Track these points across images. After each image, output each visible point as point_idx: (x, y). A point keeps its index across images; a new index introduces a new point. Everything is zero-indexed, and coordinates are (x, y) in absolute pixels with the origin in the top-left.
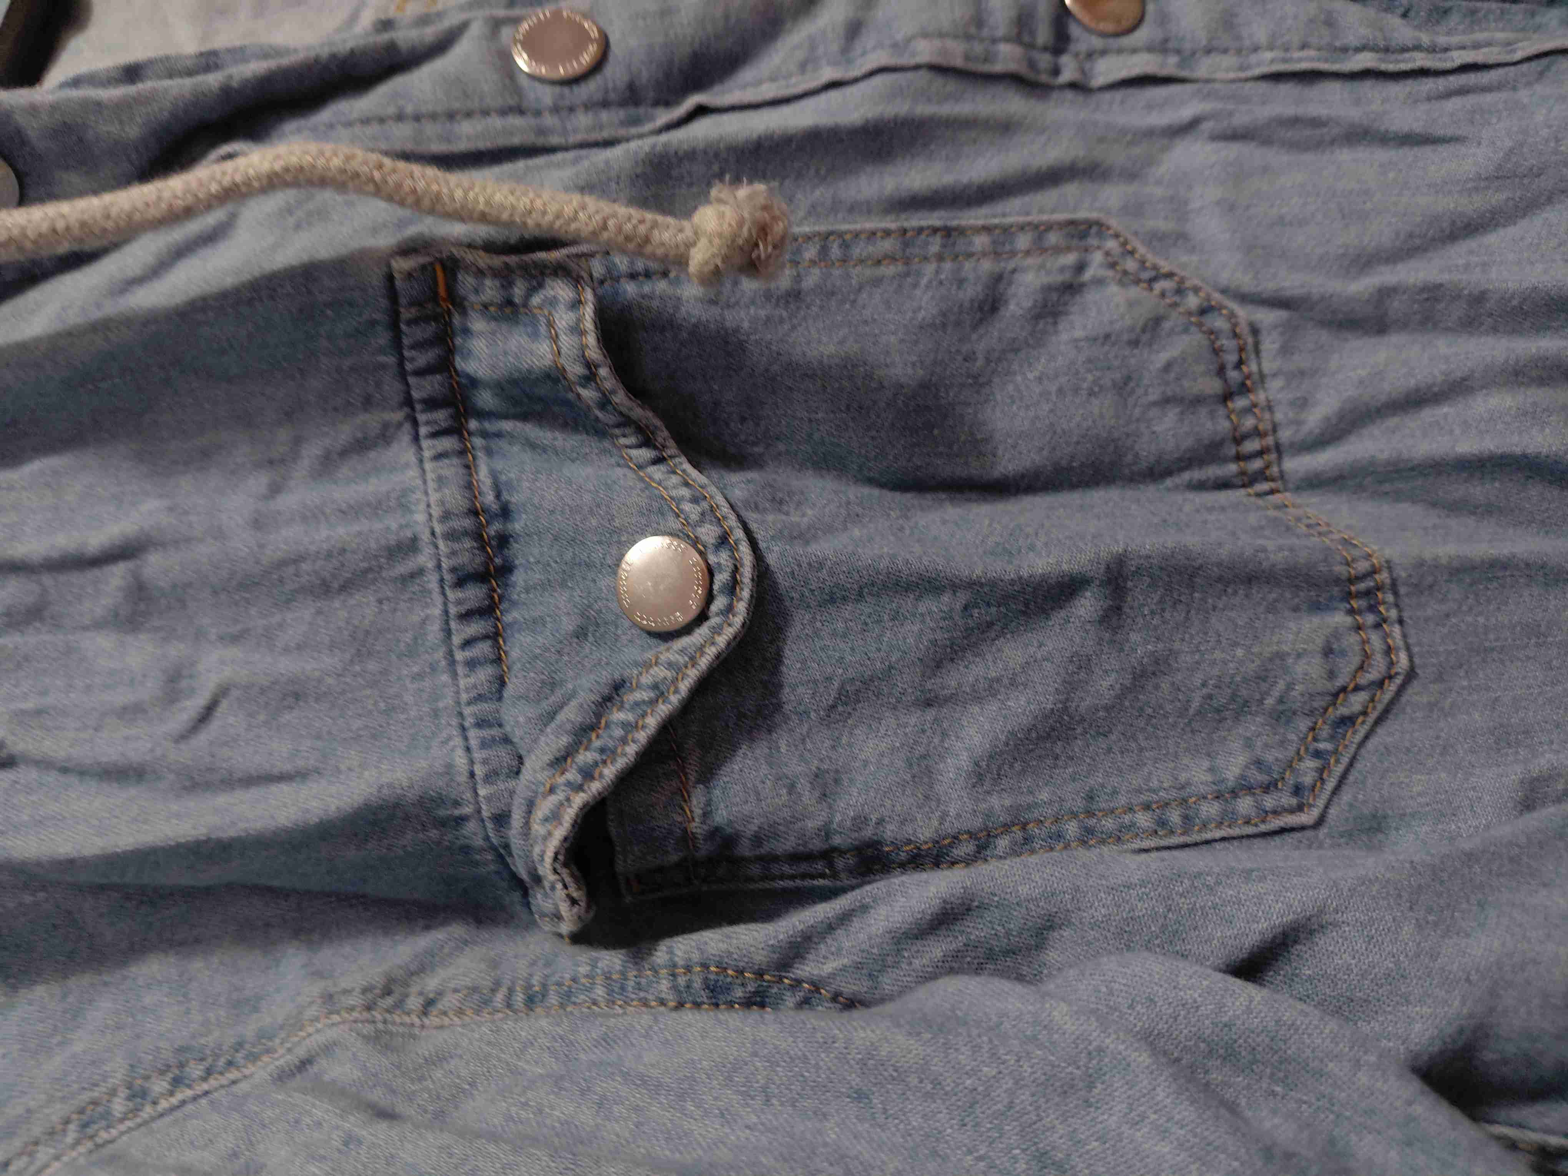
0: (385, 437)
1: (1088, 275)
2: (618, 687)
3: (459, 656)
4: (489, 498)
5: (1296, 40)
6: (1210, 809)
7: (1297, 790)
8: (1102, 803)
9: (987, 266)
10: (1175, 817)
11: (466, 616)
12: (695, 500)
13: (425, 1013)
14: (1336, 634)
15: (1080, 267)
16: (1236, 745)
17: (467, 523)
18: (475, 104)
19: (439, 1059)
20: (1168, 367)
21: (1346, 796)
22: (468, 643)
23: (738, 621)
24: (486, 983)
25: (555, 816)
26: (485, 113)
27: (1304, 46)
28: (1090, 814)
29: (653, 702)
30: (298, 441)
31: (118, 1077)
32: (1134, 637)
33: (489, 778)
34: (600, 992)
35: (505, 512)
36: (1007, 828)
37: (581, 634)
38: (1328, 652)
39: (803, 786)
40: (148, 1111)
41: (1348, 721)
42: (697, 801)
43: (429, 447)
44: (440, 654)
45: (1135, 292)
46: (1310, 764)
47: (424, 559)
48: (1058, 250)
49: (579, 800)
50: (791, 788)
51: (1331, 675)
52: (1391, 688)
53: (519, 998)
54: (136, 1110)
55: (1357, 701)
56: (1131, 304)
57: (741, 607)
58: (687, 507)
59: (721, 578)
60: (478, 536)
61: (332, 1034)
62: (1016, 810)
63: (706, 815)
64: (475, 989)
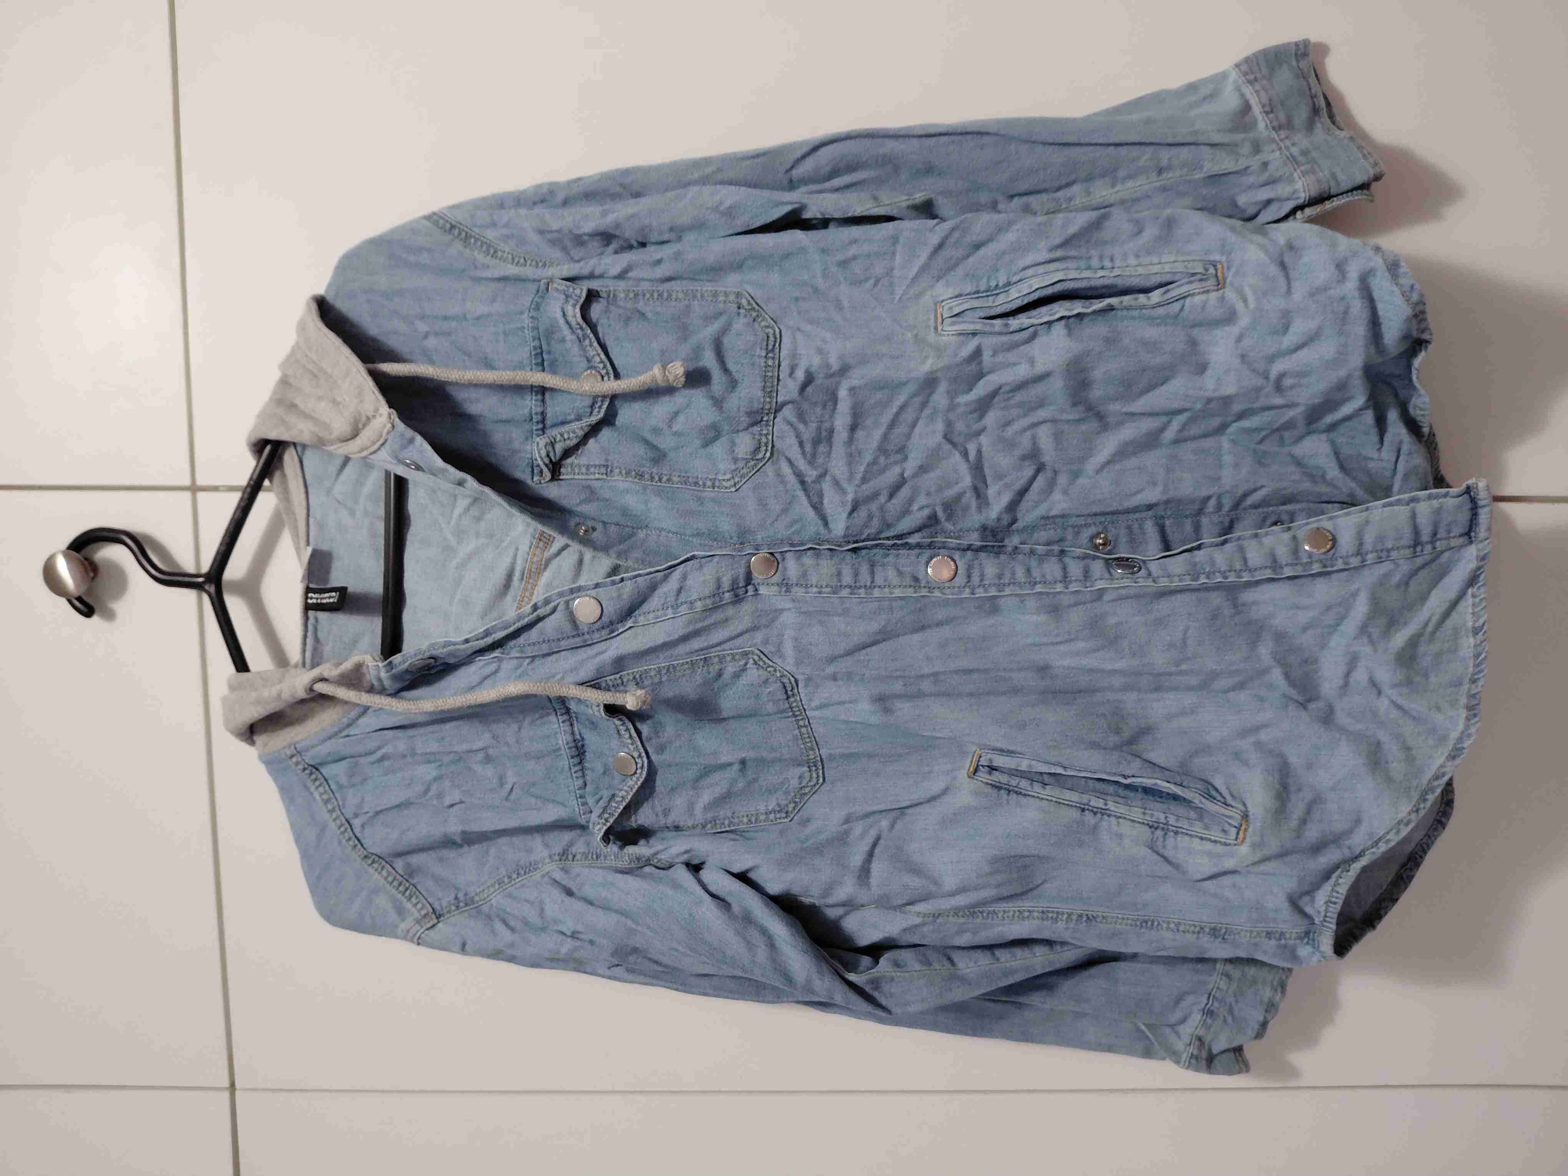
0: (548, 715)
1: (748, 666)
2: (613, 796)
3: (574, 775)
4: (578, 737)
5: (824, 584)
6: (762, 817)
7: (787, 813)
8: (736, 814)
9: (717, 667)
10: (753, 820)
11: (574, 765)
12: (632, 744)
13: (573, 860)
14: (804, 773)
15: (746, 664)
16: (774, 799)
17: (573, 744)
18: (565, 635)
19: (578, 875)
20: (769, 693)
21: (800, 813)
22: (576, 772)
23: (644, 777)
24: (587, 851)
25: (600, 830)
26: (568, 638)
27: (827, 586)
28: (733, 817)
29: (622, 801)
30: (524, 718)
31: (504, 873)
32: (749, 773)
33: (584, 814)
34: (613, 857)
35: (583, 739)
36: (711, 822)
37: (604, 773)
38: (800, 777)
39: (660, 814)
40: (513, 882)
41: (805, 794)
42: (633, 818)
43: (561, 719)
44: (569, 774)
45: (761, 672)
46: (792, 805)
47: (563, 752)
48: (740, 660)
49: (605, 828)
50: (657, 815)
51: (800, 783)
52: (817, 787)
53: (595, 856)
54: (510, 882)
55: (807, 790)
56: (759, 676)
57: (645, 773)
58: (630, 746)
59: (639, 765)
60: (577, 747)
61: (552, 868)
62: (714, 817)
63: (636, 822)
64: (584, 853)
